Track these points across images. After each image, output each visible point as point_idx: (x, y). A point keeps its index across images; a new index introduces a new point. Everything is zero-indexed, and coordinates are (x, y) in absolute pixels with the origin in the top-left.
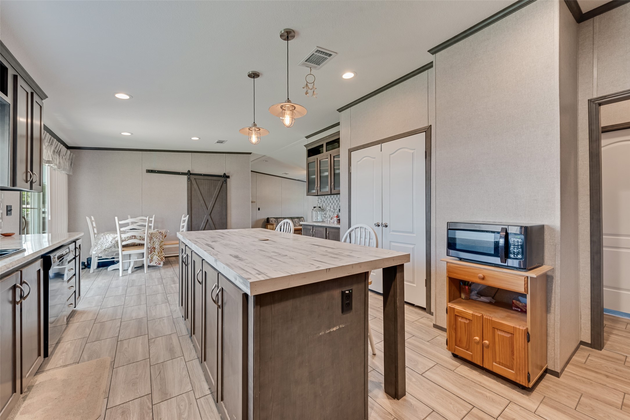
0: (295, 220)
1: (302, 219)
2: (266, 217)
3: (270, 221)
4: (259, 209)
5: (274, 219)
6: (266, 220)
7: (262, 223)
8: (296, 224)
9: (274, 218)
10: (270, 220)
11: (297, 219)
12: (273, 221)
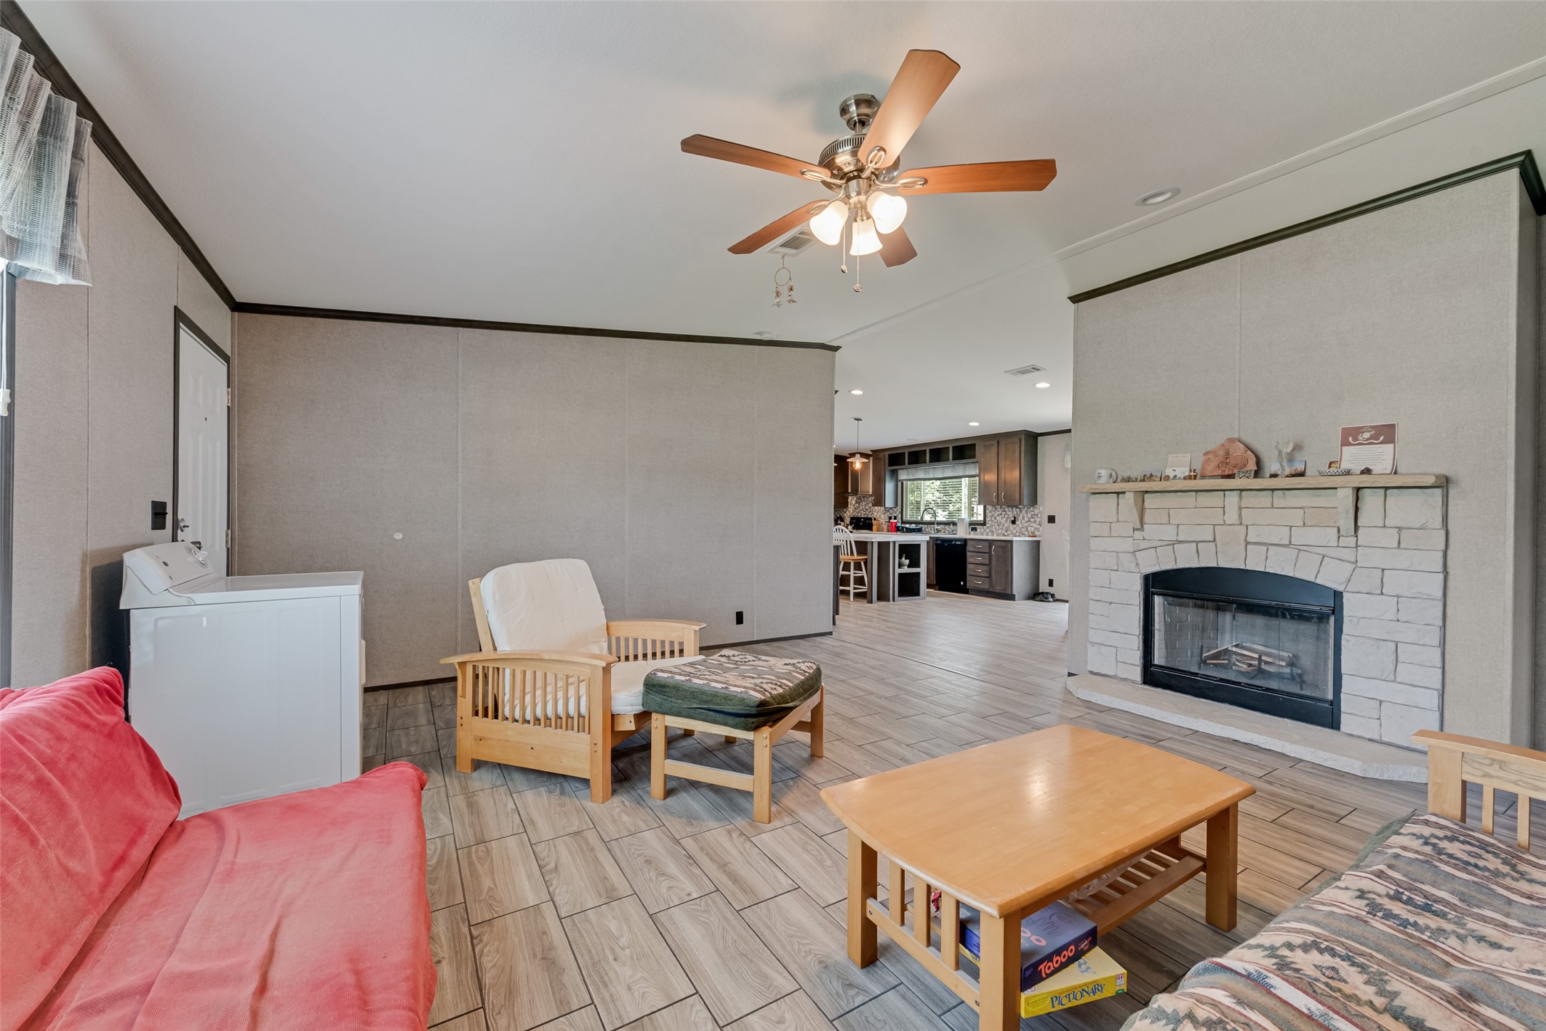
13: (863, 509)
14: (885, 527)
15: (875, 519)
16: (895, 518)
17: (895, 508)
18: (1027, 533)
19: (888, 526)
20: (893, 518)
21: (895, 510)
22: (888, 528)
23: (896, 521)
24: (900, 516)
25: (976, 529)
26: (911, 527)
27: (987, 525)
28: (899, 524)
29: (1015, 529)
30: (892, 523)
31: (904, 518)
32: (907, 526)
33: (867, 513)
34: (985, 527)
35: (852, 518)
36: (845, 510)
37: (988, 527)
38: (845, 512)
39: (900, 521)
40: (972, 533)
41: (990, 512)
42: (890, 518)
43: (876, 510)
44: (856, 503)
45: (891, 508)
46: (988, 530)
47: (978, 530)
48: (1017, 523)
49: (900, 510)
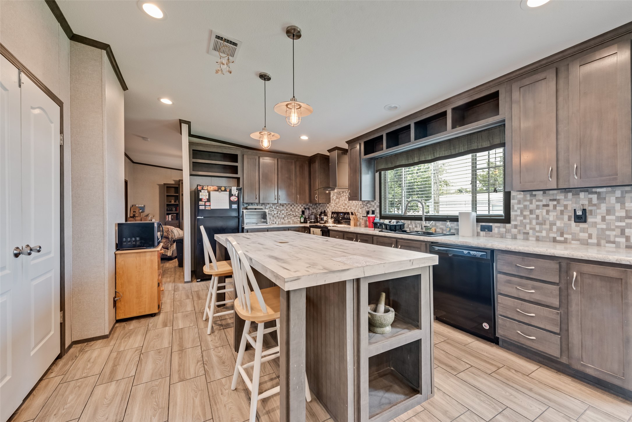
13: (342, 204)
14: (362, 222)
15: (352, 214)
16: (373, 212)
17: (373, 201)
18: (623, 240)
19: (366, 221)
20: (371, 212)
21: (373, 203)
22: (366, 223)
23: (373, 216)
24: (378, 211)
25: (490, 229)
26: (392, 224)
27: (513, 223)
28: (377, 220)
29: (583, 230)
30: (369, 218)
31: (383, 212)
32: (387, 222)
33: (346, 207)
34: (508, 225)
35: (333, 213)
36: (328, 205)
37: (516, 227)
38: (328, 208)
39: (378, 216)
40: (482, 233)
41: (519, 202)
42: (368, 213)
43: (354, 205)
44: (337, 198)
45: (368, 202)
46: (514, 231)
47: (495, 230)
48: (590, 219)
49: (378, 204)
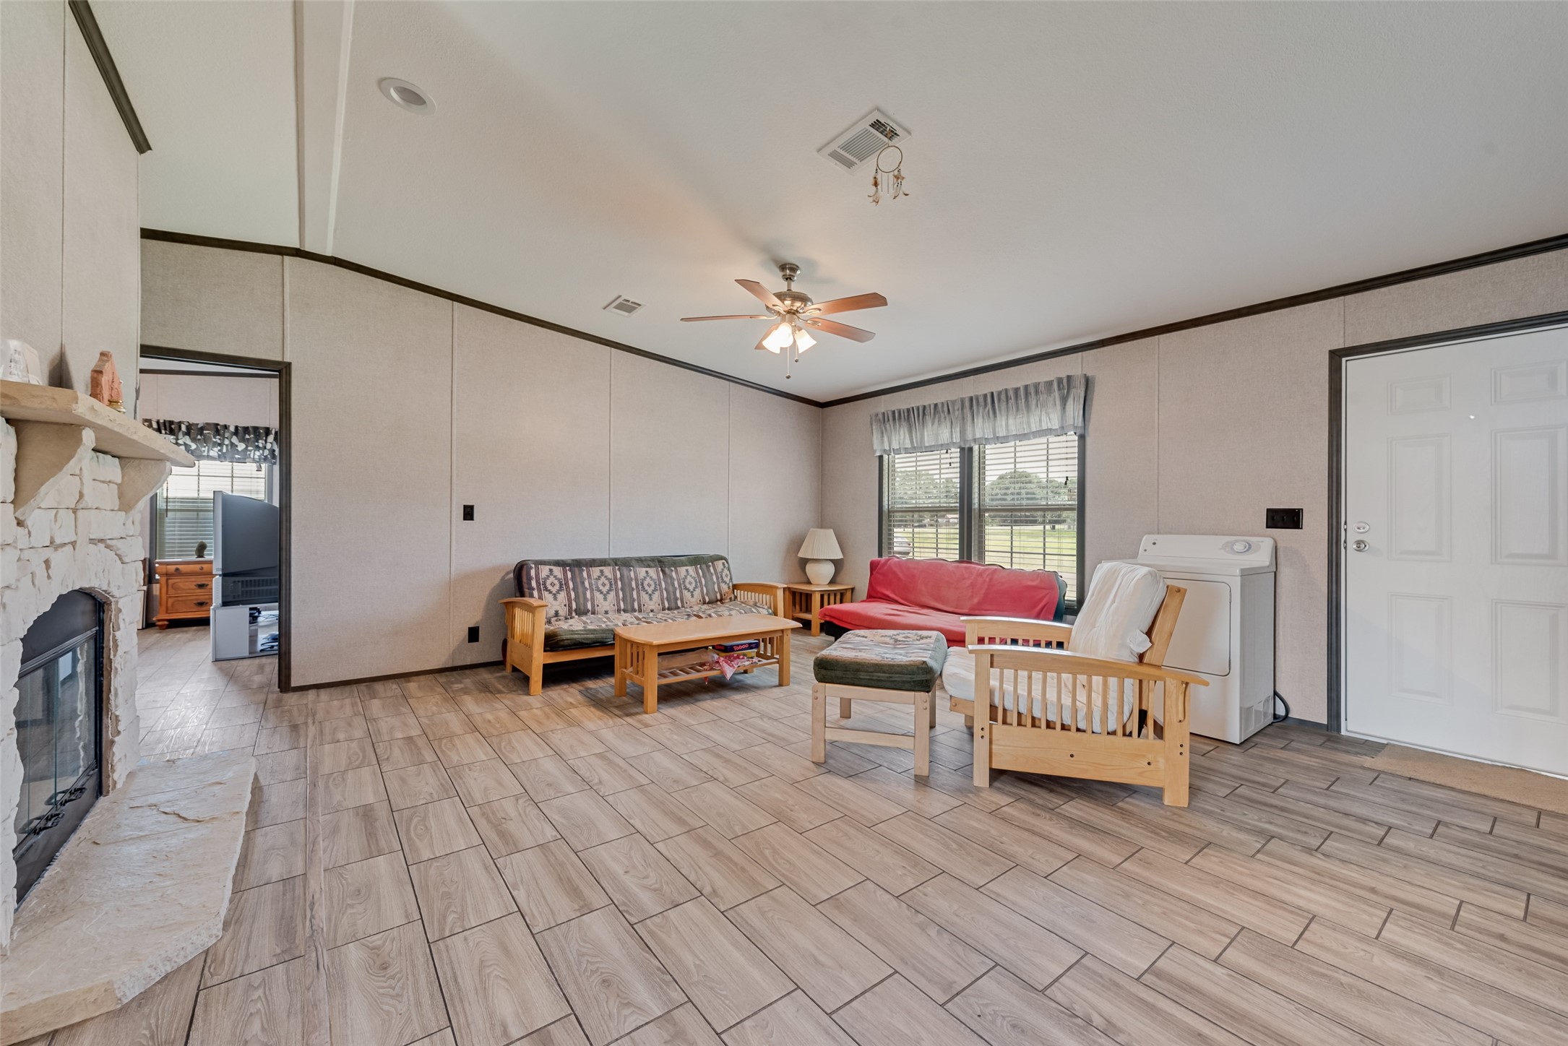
0: (682, 570)
1: (719, 564)
2: (513, 561)
3: (534, 584)
4: (468, 513)
5: (558, 571)
6: (511, 575)
7: (488, 591)
8: (685, 592)
9: (558, 563)
10: (530, 579)
11: (691, 569)
12: (552, 579)
